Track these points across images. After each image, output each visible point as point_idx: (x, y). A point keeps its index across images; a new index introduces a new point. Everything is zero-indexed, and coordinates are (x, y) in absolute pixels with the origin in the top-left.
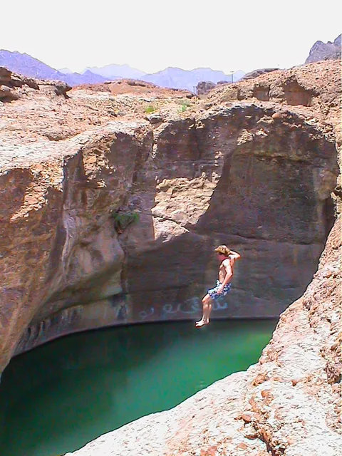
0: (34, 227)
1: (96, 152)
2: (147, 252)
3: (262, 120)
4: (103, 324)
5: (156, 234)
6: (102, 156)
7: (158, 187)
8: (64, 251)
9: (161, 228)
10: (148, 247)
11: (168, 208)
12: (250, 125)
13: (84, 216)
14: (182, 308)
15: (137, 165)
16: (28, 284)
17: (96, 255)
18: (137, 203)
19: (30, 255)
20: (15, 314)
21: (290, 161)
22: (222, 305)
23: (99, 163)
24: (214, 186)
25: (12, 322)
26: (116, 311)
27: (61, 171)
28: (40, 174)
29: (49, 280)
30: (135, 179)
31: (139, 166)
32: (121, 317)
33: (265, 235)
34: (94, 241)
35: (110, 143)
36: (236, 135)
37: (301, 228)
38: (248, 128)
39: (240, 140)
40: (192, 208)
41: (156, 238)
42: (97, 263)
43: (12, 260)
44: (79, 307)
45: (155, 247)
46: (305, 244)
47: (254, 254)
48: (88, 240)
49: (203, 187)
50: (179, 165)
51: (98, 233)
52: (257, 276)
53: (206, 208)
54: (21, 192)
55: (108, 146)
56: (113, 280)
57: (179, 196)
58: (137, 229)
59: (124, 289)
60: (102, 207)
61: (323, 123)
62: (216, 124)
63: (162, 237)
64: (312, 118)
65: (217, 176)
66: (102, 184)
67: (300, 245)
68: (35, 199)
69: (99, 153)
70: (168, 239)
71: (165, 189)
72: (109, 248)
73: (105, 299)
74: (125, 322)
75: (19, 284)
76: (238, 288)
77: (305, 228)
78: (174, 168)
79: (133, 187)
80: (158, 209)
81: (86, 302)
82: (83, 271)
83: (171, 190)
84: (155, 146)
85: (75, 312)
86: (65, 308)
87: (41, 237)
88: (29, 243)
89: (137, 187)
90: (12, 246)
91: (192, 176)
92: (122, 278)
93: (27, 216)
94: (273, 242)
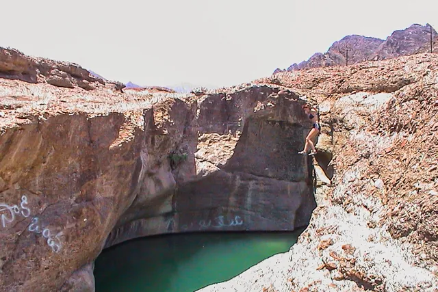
0: (124, 154)
1: (163, 110)
2: (191, 183)
3: (271, 95)
4: (157, 233)
5: (197, 171)
6: (166, 113)
7: (199, 139)
8: (140, 176)
9: (201, 166)
10: (193, 179)
11: (206, 153)
12: (263, 99)
13: (152, 154)
14: (211, 224)
15: (187, 123)
16: (118, 195)
17: (158, 182)
18: (185, 149)
19: (120, 175)
20: (109, 215)
21: (289, 124)
22: (239, 222)
23: (164, 117)
24: (238, 139)
25: (107, 221)
26: (167, 224)
27: (142, 118)
28: (129, 118)
29: (130, 195)
30: (184, 132)
31: (187, 124)
32: (170, 228)
33: (270, 175)
34: (157, 172)
35: (171, 105)
36: (253, 105)
37: (293, 171)
38: (262, 101)
39: (256, 109)
40: (222, 154)
41: (197, 173)
42: (158, 189)
43: (109, 177)
44: (142, 220)
45: (197, 179)
46: (295, 181)
47: (262, 187)
48: (154, 171)
49: (230, 140)
50: (213, 124)
51: (160, 167)
52: (264, 202)
53: (232, 154)
54: (117, 129)
55: (170, 106)
56: (167, 202)
57: (214, 145)
58: (185, 166)
59: (173, 208)
60: (164, 149)
61: (311, 99)
62: (239, 97)
63: (202, 172)
64: (304, 95)
65: (239, 132)
66: (166, 132)
67: (292, 183)
68: (126, 135)
69: (165, 111)
70: (206, 174)
71: (204, 140)
72: (167, 178)
73: (160, 215)
74: (173, 231)
75: (112, 195)
76: (251, 211)
77: (295, 170)
78: (211, 126)
79: (183, 138)
80: (200, 153)
81: (147, 217)
82: (149, 193)
83: (208, 141)
84: (198, 111)
85: (140, 224)
86: (134, 219)
87: (128, 162)
88: (121, 166)
89: (185, 138)
90: (109, 167)
91: (223, 132)
92: (173, 200)
93: (120, 146)
94: (274, 180)
